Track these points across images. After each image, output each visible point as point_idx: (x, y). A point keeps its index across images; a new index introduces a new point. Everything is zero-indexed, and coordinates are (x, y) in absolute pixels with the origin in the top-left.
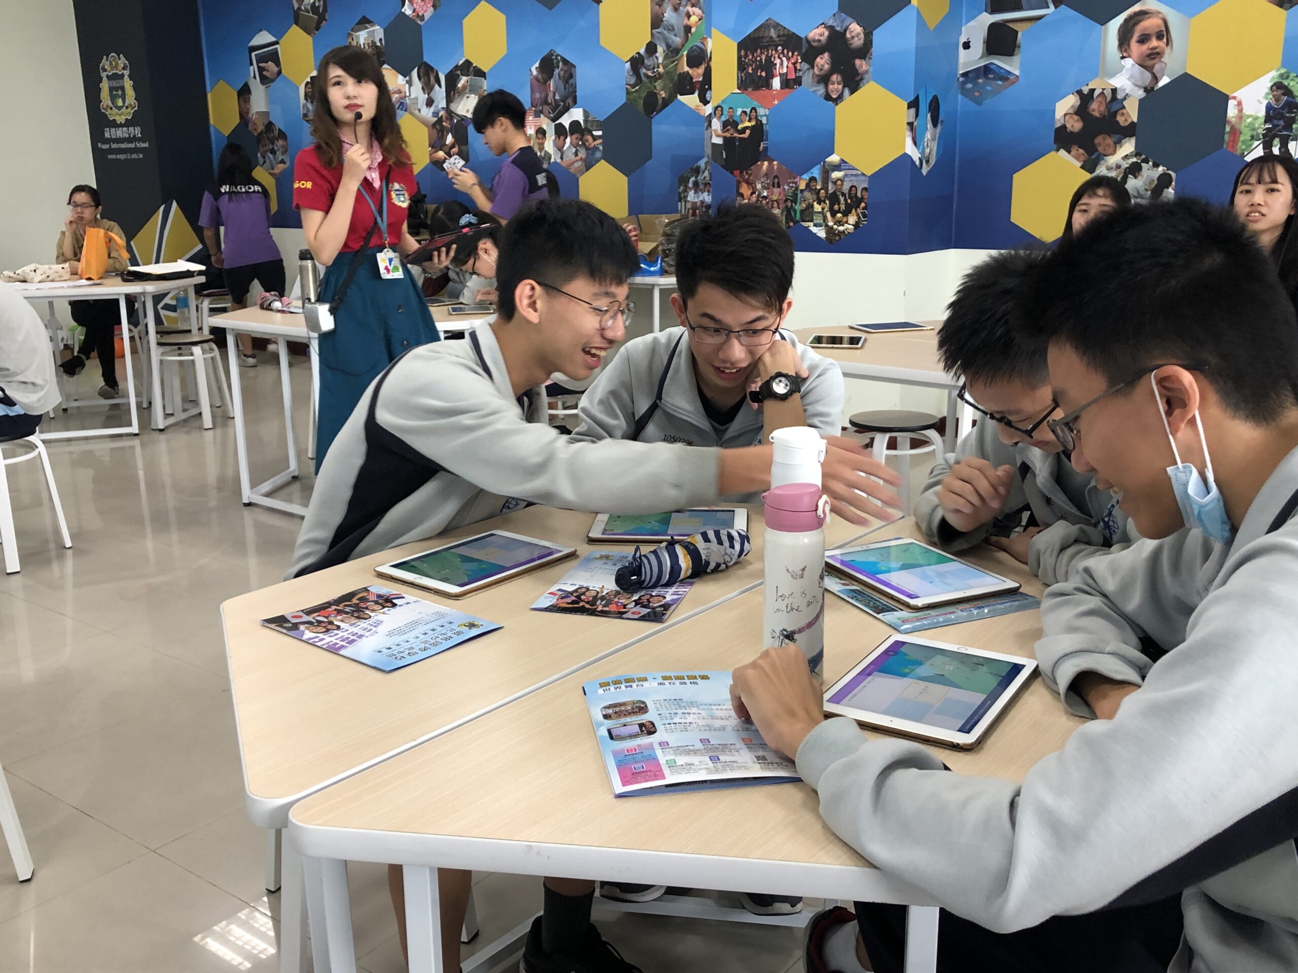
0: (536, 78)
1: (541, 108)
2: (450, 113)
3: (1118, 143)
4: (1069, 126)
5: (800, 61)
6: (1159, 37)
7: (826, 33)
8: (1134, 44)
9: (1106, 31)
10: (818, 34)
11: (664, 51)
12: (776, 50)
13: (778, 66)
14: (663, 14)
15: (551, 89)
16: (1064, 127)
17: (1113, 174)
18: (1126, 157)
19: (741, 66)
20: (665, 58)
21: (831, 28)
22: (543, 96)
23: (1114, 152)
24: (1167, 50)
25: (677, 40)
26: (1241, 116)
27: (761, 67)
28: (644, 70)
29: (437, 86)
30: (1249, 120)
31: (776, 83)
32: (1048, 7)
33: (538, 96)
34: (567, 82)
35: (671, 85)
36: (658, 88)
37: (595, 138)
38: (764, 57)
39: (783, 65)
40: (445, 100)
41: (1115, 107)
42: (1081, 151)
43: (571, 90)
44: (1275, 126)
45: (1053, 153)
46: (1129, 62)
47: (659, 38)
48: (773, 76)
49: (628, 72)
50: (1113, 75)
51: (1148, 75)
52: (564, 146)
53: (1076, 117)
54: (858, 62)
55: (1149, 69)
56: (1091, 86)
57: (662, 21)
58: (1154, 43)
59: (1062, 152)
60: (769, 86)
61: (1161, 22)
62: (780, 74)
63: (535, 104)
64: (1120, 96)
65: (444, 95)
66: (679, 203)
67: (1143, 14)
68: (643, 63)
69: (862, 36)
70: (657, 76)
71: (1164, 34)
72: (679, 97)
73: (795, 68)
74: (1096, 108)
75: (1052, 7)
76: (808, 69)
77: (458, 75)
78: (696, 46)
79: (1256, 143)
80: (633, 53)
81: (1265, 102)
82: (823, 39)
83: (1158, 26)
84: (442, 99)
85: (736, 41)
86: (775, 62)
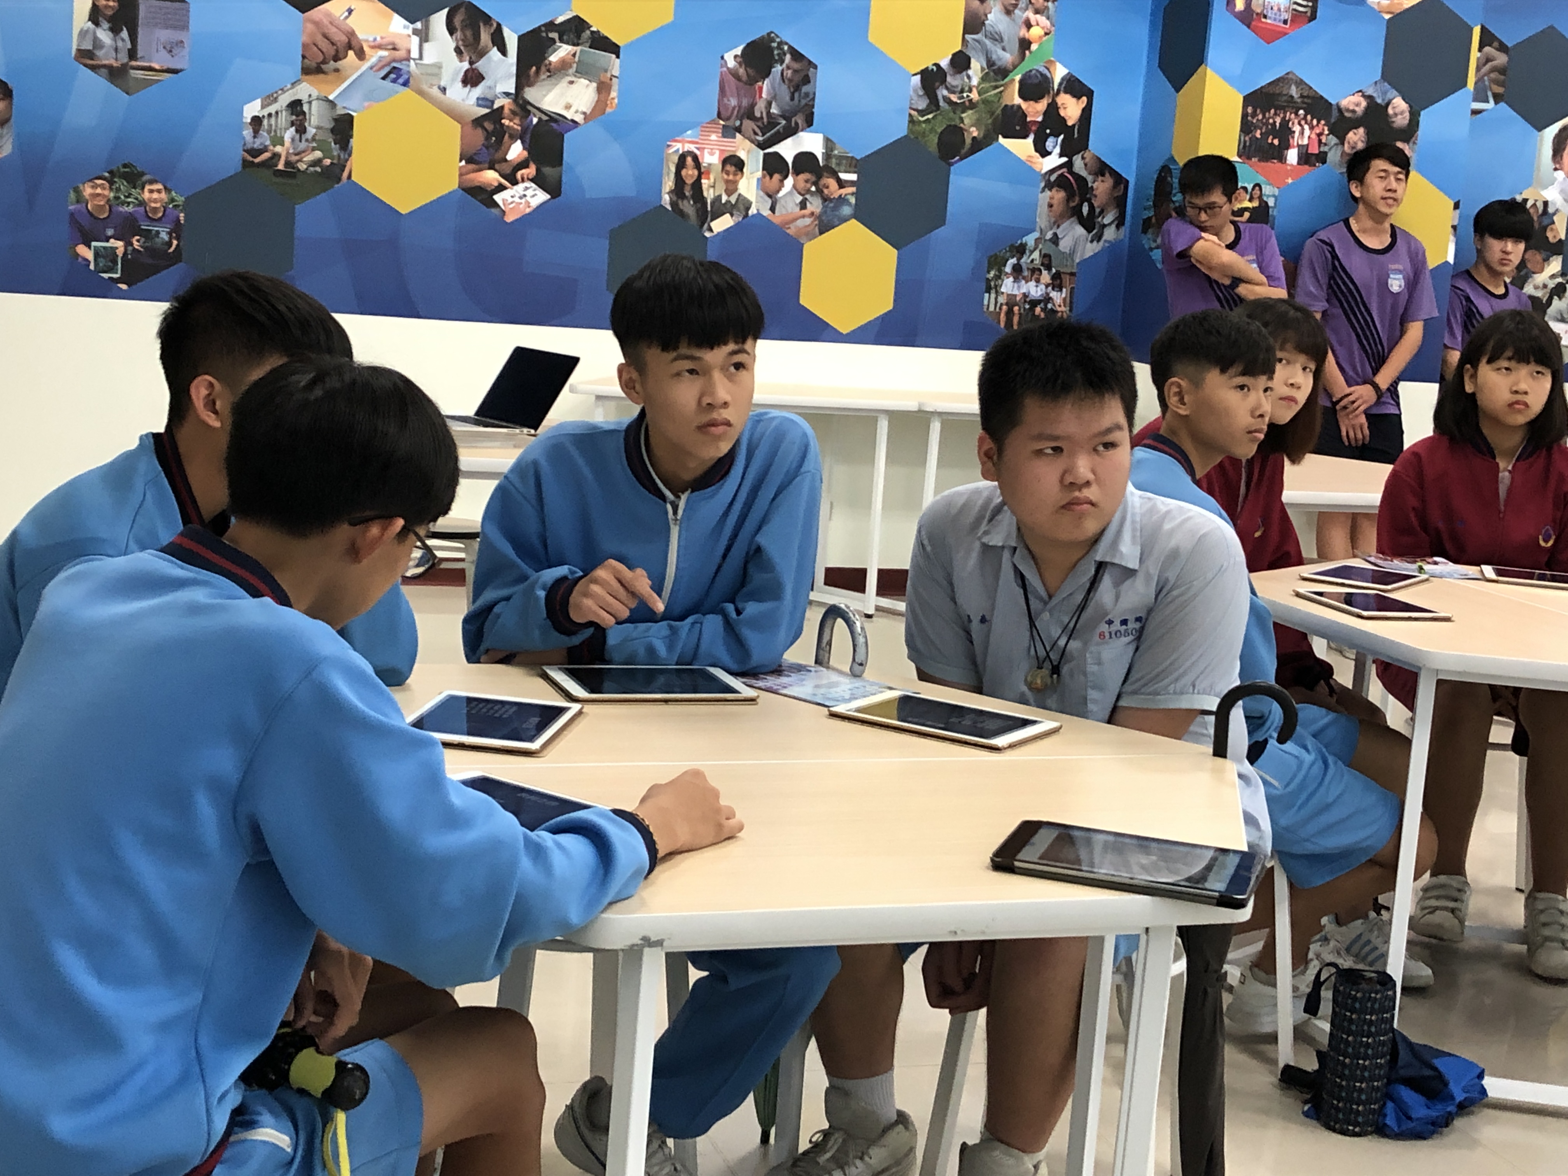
0: (734, 74)
1: (738, 123)
2: (523, 107)
3: (1546, 260)
5: (1326, 132)
8: (1565, 159)
10: (1353, 103)
11: (982, 69)
12: (1296, 114)
14: (986, 16)
15: (764, 95)
17: (1539, 294)
19: (1246, 127)
20: (984, 79)
21: (1370, 98)
22: (745, 102)
23: (1542, 270)
25: (1006, 57)
28: (945, 92)
29: (495, 53)
31: (1292, 156)
32: (1488, 102)
33: (733, 102)
34: (797, 88)
35: (990, 121)
36: (966, 121)
37: (842, 184)
38: (1278, 120)
39: (1303, 134)
40: (514, 80)
43: (803, 102)
46: (1561, 175)
47: (974, 49)
48: (1288, 147)
49: (915, 91)
50: (1545, 187)
52: (778, 192)
54: (1401, 144)
57: (983, 24)
60: (1282, 159)
62: (1298, 146)
63: (724, 114)
64: (1551, 210)
65: (514, 69)
66: (987, 295)
68: (944, 81)
69: (1407, 115)
70: (967, 103)
72: (1001, 140)
75: (1491, 105)
77: (553, 41)
78: (1037, 71)
80: (929, 64)
82: (1360, 110)
84: (509, 77)
85: (1241, 93)
86: (1294, 129)
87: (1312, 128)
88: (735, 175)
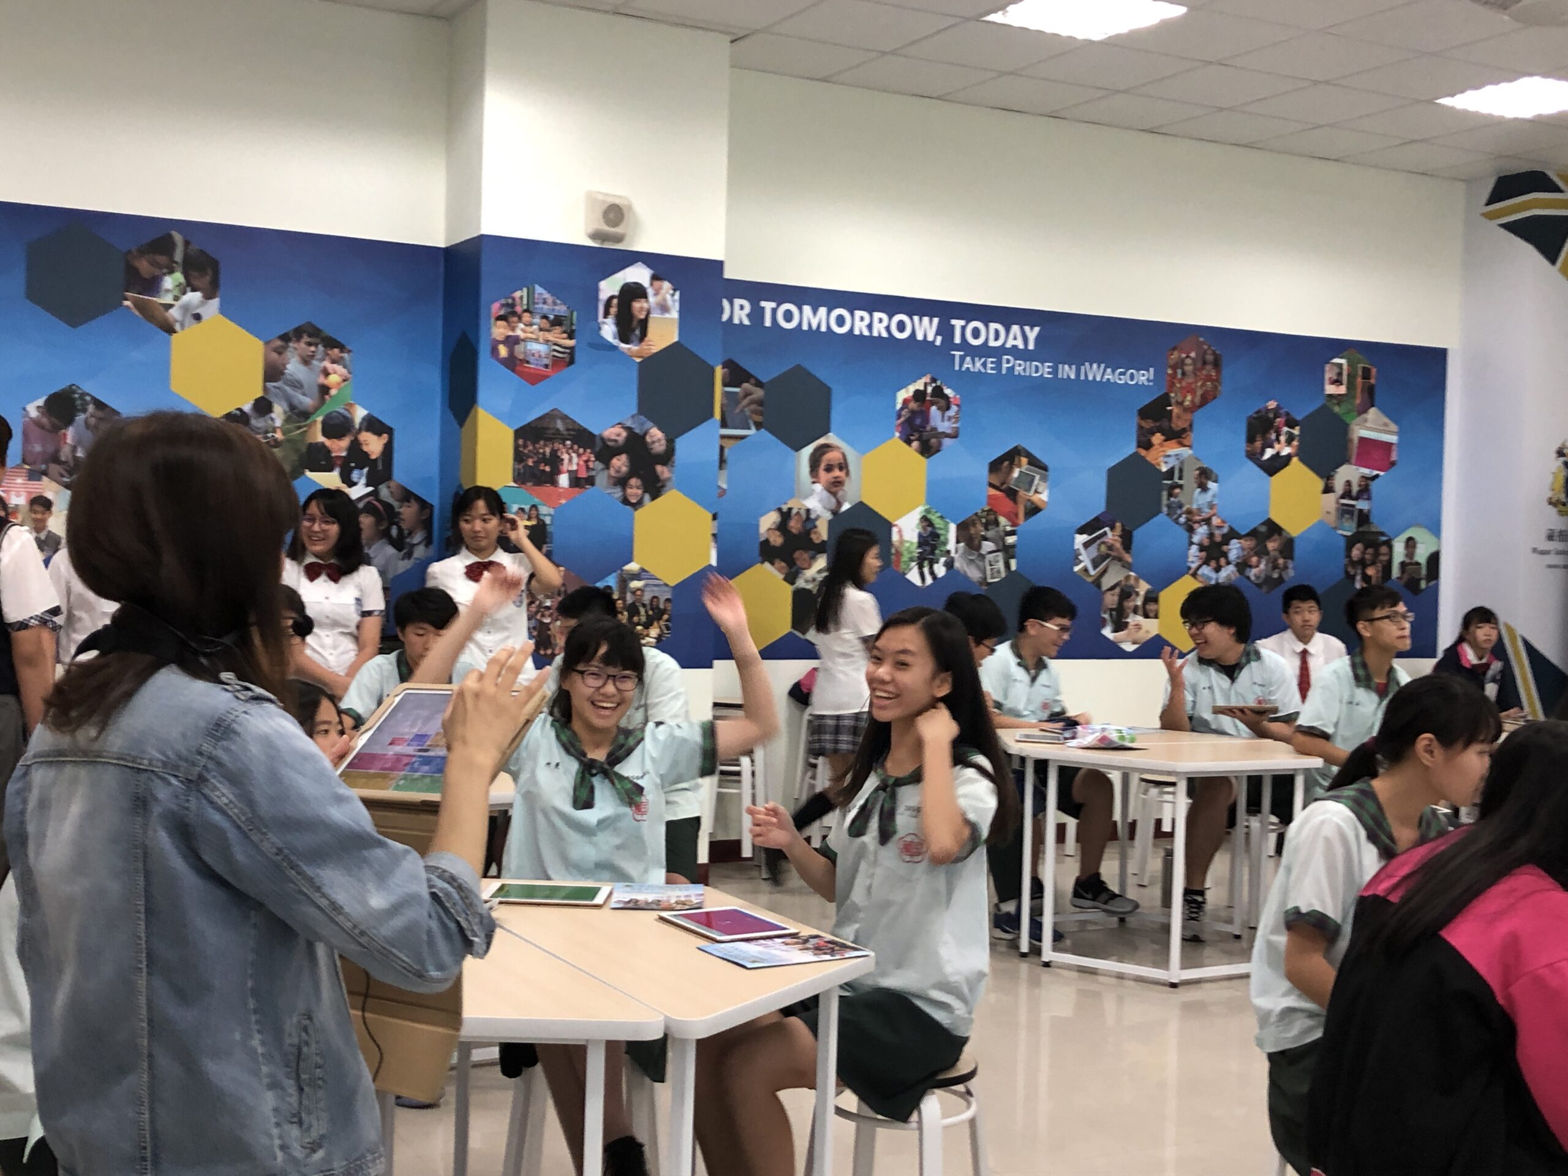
0: (37, 423)
3: (813, 558)
4: (771, 540)
5: (593, 459)
6: (841, 469)
7: (624, 434)
8: (822, 473)
9: (799, 457)
10: (614, 433)
11: (285, 412)
12: (564, 445)
13: (566, 462)
14: (284, 365)
15: (69, 441)
16: (767, 541)
17: (809, 586)
18: (820, 571)
19: (519, 457)
20: (287, 420)
21: (629, 429)
22: (50, 449)
23: (809, 567)
24: (847, 481)
25: (307, 401)
26: (902, 541)
27: (544, 460)
30: (907, 545)
31: (564, 480)
32: (749, 428)
33: (38, 448)
38: (548, 450)
39: (572, 461)
41: (809, 526)
42: (783, 564)
44: (925, 550)
45: (759, 565)
46: (818, 487)
47: (276, 395)
48: (559, 472)
50: (806, 497)
51: (834, 500)
53: (777, 533)
54: (659, 468)
55: (834, 494)
56: (789, 506)
58: (837, 473)
59: (767, 565)
60: (554, 483)
61: (840, 456)
62: (569, 472)
63: (30, 460)
64: (813, 516)
67: (826, 448)
68: (248, 423)
69: (664, 442)
70: (273, 443)
71: (843, 466)
72: (308, 474)
73: (588, 468)
74: (794, 526)
75: (752, 431)
76: (603, 470)
78: (338, 412)
79: (914, 564)
80: (232, 409)
81: (917, 531)
82: (621, 439)
83: (839, 459)
85: (512, 427)
86: (563, 457)
87: (579, 456)
88: (43, 513)
